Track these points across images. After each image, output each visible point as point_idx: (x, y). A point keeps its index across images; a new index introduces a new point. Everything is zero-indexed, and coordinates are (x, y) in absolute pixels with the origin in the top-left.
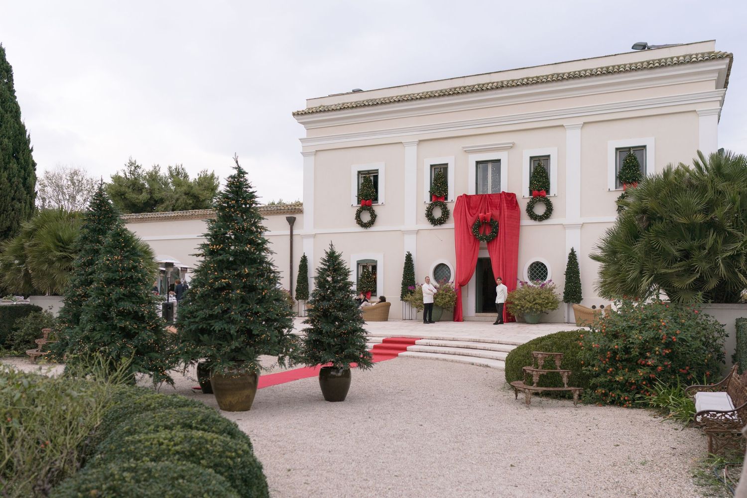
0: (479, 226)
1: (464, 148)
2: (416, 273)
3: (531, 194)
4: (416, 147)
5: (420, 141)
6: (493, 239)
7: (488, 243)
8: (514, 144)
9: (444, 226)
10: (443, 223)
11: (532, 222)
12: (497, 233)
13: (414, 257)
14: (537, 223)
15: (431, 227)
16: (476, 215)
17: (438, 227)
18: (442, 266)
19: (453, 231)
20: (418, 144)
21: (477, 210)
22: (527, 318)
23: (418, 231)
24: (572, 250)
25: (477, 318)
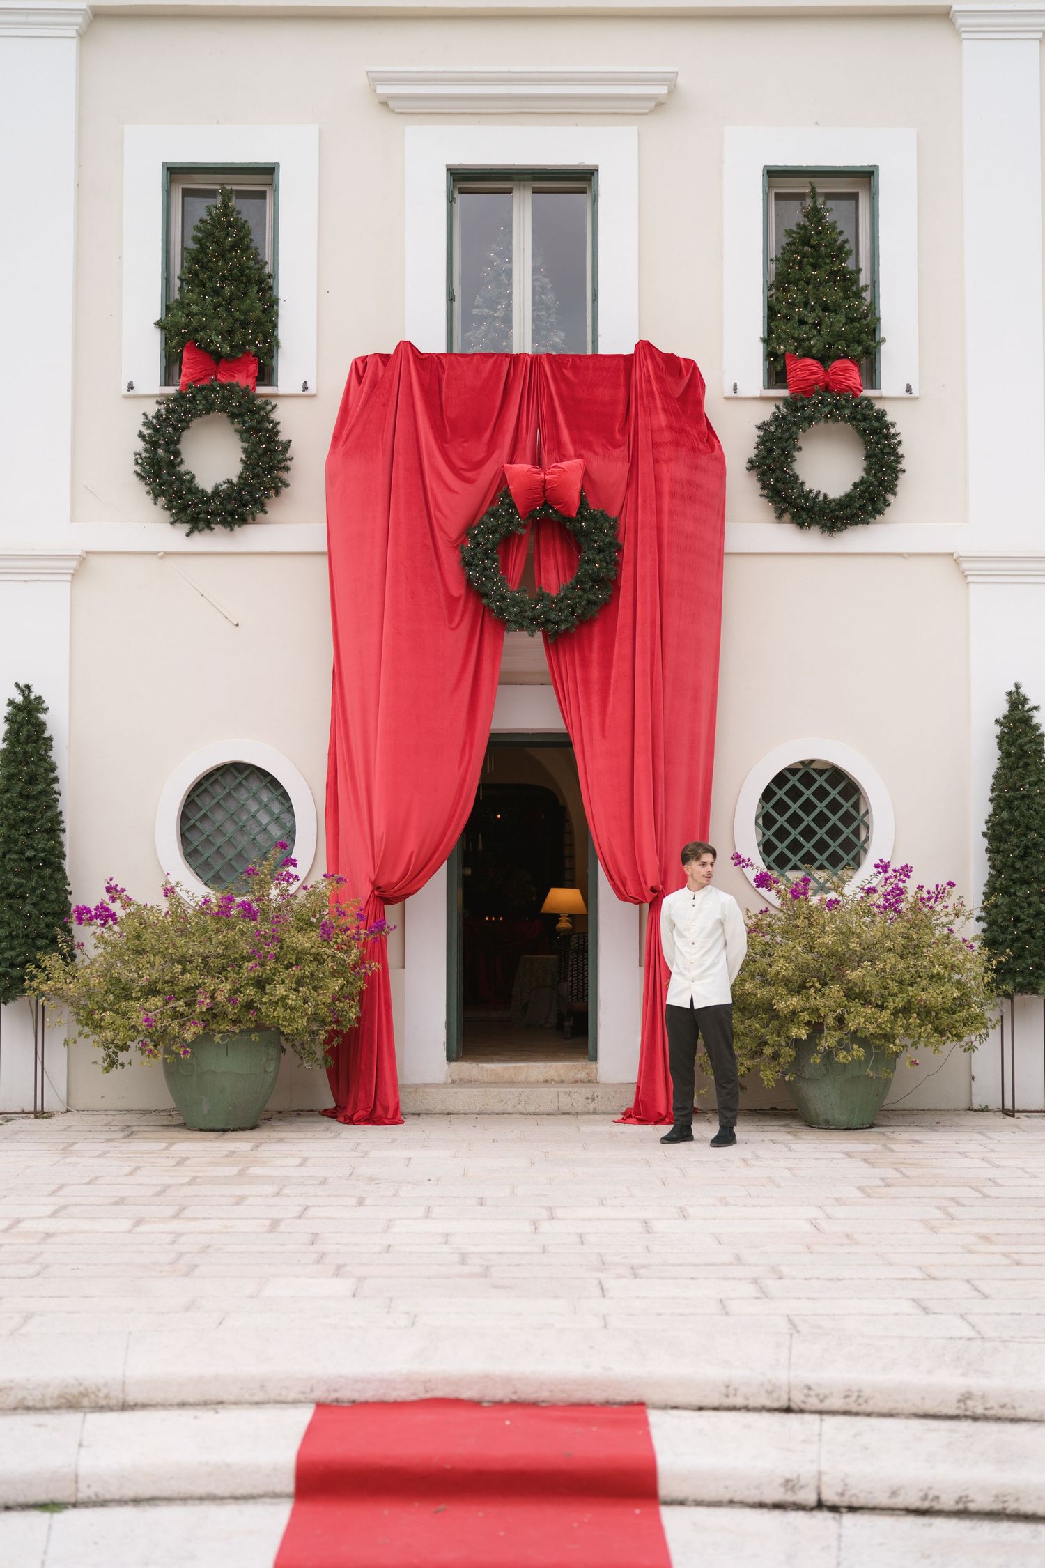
0: (508, 541)
1: (375, 79)
2: (68, 821)
3: (776, 373)
4: (73, 45)
5: (99, 15)
6: (585, 622)
7: (556, 642)
8: (671, 82)
9: (252, 537)
10: (243, 521)
11: (786, 537)
12: (610, 583)
13: (56, 721)
14: (812, 540)
15: (175, 537)
16: (487, 473)
17: (215, 540)
18: (230, 782)
19: (321, 567)
20: (82, 36)
21: (492, 446)
22: (822, 1096)
23: (84, 558)
24: (1017, 701)
25: (464, 1098)
